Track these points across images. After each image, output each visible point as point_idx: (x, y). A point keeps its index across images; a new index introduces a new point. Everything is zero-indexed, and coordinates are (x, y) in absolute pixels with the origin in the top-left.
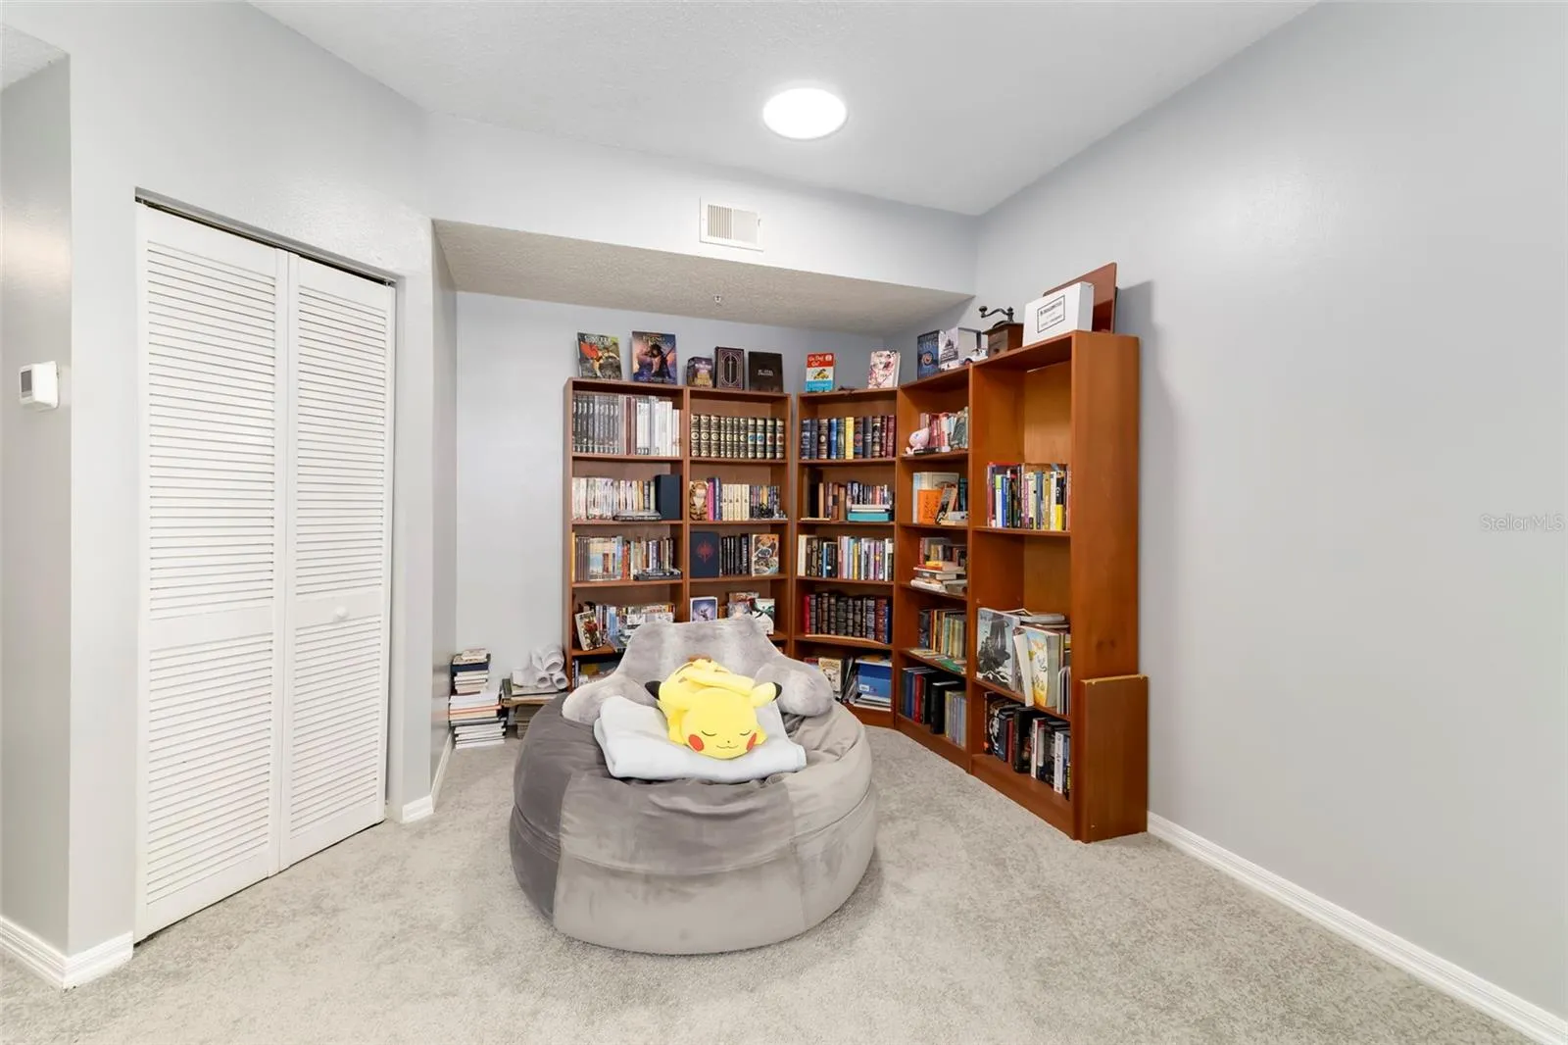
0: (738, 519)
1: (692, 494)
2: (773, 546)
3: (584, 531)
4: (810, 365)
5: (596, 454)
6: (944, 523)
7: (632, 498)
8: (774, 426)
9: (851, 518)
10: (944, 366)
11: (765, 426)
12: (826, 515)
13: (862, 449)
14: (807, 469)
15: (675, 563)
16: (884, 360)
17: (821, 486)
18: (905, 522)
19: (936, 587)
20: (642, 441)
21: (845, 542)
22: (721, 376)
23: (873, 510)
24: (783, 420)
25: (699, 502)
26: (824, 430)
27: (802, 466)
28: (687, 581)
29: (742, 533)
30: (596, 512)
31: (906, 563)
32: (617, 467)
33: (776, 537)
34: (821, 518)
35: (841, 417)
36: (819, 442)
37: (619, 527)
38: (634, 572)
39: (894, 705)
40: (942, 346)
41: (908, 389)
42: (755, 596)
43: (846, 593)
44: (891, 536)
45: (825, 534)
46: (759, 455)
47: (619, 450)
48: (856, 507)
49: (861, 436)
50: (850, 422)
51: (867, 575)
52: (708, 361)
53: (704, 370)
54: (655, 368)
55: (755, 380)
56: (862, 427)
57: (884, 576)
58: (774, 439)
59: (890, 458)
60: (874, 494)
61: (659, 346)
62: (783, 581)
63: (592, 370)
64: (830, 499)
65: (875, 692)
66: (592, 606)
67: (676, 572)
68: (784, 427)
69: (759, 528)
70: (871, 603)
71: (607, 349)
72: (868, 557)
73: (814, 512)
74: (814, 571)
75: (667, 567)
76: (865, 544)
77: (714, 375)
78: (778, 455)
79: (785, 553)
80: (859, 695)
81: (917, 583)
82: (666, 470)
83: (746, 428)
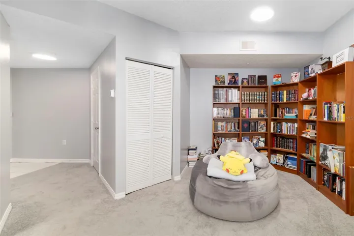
0: (255, 117)
1: (242, 111)
2: (264, 124)
3: (216, 120)
4: (274, 78)
5: (219, 103)
6: (310, 119)
7: (228, 113)
8: (265, 94)
9: (285, 117)
10: (311, 75)
11: (262, 94)
12: (279, 116)
13: (289, 99)
14: (274, 105)
15: (239, 128)
16: (295, 75)
17: (278, 109)
18: (301, 118)
19: (308, 137)
20: (230, 99)
21: (284, 124)
22: (250, 82)
23: (292, 115)
24: (267, 92)
25: (244, 113)
26: (278, 94)
27: (272, 104)
28: (241, 133)
29: (256, 121)
30: (219, 116)
31: (301, 130)
32: (225, 105)
33: (265, 122)
34: (278, 117)
35: (284, 91)
36: (277, 98)
37: (225, 119)
38: (228, 130)
39: (298, 168)
40: (310, 70)
41: (301, 82)
42: (260, 137)
43: (284, 137)
44: (297, 122)
45: (279, 122)
46: (260, 101)
47: (224, 101)
48: (286, 114)
49: (288, 96)
50: (285, 92)
51: (290, 133)
52: (247, 79)
53: (245, 81)
54: (233, 82)
55: (259, 82)
56: (288, 93)
57: (295, 133)
58: (264, 97)
59: (297, 101)
60: (293, 111)
61: (234, 76)
62: (267, 133)
63: (218, 83)
64: (280, 112)
65: (292, 164)
66: (219, 137)
67: (238, 130)
68: (267, 94)
69: (261, 120)
70: (292, 140)
71: (222, 78)
72: (290, 128)
73: (276, 116)
74: (275, 131)
75: (237, 129)
76: (289, 124)
77: (248, 82)
78: (266, 101)
79: (268, 127)
80: (288, 165)
81: (303, 135)
82: (237, 106)
83: (257, 95)
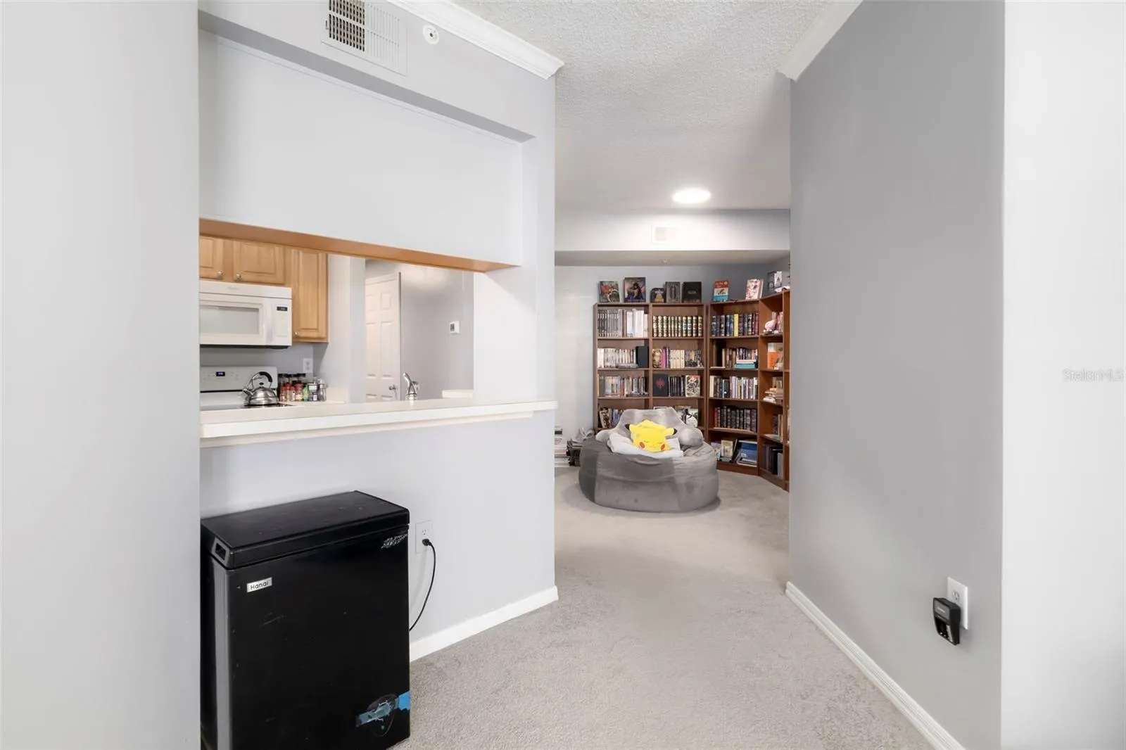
0: (679, 367)
1: (654, 355)
2: (697, 382)
3: (604, 372)
4: (716, 287)
5: (608, 337)
6: (775, 368)
7: (625, 358)
8: (697, 320)
9: (735, 367)
10: (777, 290)
11: (692, 320)
12: (726, 365)
13: (743, 331)
14: (715, 342)
15: (646, 389)
16: (754, 284)
17: (723, 353)
18: (764, 369)
19: (772, 400)
20: (629, 330)
21: (734, 379)
22: (668, 297)
23: (747, 363)
24: (702, 316)
25: (657, 359)
26: (724, 321)
27: (712, 340)
28: (651, 398)
29: (680, 377)
30: (608, 364)
31: (762, 391)
32: (617, 344)
33: (699, 377)
34: (724, 367)
35: (732, 313)
36: (721, 328)
37: (618, 371)
38: (626, 393)
39: (758, 464)
40: (776, 280)
41: (762, 300)
42: (688, 408)
43: (736, 406)
44: (756, 376)
45: (723, 375)
46: (689, 335)
47: (619, 335)
48: (738, 361)
49: (741, 324)
50: (736, 317)
51: (745, 396)
52: (661, 289)
53: (659, 294)
54: (636, 295)
55: (685, 296)
56: (742, 320)
57: (753, 397)
58: (697, 326)
59: (756, 336)
60: (751, 354)
61: (638, 283)
62: (703, 399)
63: (606, 299)
64: (728, 356)
65: (749, 457)
66: (607, 409)
67: (646, 393)
68: (702, 320)
69: (691, 372)
70: (748, 411)
71: (613, 287)
72: (745, 387)
73: (719, 364)
74: (718, 394)
75: (642, 391)
76: (744, 380)
77: (664, 296)
78: (699, 335)
79: (703, 385)
80: (741, 459)
81: (766, 399)
82: (642, 344)
83: (682, 321)
